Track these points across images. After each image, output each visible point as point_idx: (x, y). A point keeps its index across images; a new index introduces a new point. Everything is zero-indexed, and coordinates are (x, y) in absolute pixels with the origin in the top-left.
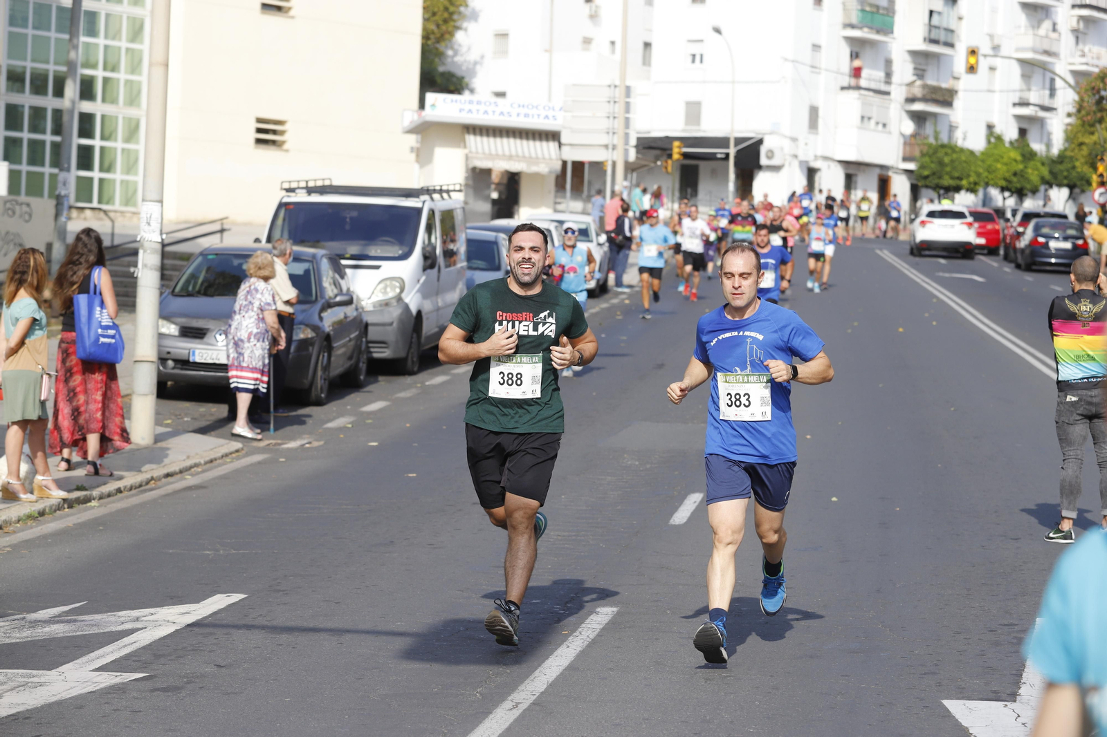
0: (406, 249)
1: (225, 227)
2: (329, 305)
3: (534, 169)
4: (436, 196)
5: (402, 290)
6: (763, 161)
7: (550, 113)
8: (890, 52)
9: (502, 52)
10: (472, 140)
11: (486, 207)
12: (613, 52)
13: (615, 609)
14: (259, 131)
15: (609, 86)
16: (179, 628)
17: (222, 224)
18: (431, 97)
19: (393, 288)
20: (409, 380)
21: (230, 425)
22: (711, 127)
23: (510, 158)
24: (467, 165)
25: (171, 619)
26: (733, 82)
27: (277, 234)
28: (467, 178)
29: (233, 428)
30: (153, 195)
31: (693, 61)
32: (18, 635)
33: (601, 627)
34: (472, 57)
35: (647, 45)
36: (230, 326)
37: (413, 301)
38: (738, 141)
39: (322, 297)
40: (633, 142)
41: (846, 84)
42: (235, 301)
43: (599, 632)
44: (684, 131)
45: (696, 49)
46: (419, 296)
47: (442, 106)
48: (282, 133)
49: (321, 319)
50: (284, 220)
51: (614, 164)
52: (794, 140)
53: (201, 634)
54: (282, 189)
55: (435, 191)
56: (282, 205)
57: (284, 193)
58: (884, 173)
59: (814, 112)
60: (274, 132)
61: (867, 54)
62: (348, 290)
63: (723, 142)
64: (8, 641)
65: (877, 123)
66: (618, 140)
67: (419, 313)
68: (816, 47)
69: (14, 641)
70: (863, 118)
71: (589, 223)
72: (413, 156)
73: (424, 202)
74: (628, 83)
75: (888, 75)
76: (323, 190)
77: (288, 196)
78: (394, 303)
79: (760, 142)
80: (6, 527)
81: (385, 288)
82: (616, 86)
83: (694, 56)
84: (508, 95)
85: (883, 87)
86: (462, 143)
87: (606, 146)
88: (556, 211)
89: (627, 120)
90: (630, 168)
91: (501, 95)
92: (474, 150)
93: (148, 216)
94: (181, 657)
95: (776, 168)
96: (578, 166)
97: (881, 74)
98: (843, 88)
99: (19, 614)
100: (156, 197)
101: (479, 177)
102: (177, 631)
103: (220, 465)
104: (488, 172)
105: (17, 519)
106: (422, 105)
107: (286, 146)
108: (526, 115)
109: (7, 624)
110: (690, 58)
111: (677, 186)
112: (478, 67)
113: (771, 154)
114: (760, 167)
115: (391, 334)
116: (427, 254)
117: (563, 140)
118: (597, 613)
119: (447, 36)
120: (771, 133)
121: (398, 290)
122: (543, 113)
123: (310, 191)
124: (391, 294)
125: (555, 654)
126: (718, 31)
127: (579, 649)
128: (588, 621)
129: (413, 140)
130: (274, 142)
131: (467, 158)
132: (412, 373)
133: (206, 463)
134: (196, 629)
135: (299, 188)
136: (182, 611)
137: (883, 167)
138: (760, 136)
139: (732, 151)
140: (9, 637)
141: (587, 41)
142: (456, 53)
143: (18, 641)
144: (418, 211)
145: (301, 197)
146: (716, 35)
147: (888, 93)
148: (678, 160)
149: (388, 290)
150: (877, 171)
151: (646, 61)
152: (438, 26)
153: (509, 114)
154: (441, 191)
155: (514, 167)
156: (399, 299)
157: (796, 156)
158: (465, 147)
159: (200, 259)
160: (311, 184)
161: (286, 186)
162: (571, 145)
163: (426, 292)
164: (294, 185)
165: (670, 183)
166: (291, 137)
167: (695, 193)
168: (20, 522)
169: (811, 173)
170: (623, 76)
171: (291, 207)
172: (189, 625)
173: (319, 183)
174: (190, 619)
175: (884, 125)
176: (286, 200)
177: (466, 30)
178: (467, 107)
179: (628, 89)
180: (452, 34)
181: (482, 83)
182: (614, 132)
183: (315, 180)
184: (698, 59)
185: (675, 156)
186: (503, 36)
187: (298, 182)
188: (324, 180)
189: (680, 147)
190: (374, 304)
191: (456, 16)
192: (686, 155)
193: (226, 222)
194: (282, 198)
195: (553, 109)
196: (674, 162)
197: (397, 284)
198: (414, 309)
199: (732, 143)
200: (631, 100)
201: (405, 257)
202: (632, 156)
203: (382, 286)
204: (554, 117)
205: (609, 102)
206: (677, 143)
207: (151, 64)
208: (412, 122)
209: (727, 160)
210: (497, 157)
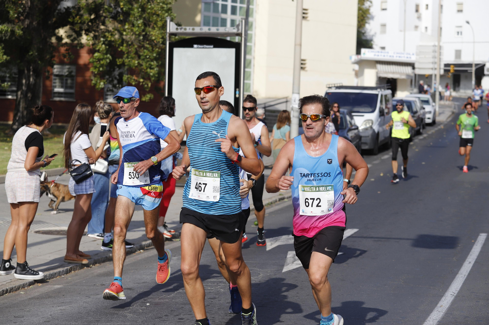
0: (373, 109)
1: (288, 100)
2: (350, 130)
5: (372, 123)
6: (486, 72)
7: (409, 56)
9: (383, 32)
10: (379, 66)
13: (486, 234)
15: (433, 46)
18: (363, 50)
19: (369, 123)
20: (375, 157)
22: (465, 59)
23: (393, 73)
24: (377, 76)
26: (474, 42)
28: (377, 81)
30: (296, 91)
33: (484, 240)
34: (372, 33)
37: (376, 128)
38: (476, 65)
39: (348, 127)
40: (442, 66)
44: (455, 61)
45: (459, 30)
46: (378, 126)
47: (366, 53)
48: (304, 64)
49: (348, 135)
51: (435, 75)
56: (327, 93)
57: (327, 89)
60: (302, 64)
62: (355, 124)
63: (470, 65)
66: (436, 66)
67: (378, 132)
71: (429, 98)
73: (379, 92)
74: (441, 44)
76: (340, 88)
77: (329, 90)
78: (369, 129)
79: (484, 65)
82: (436, 46)
84: (387, 48)
86: (375, 67)
87: (432, 69)
88: (411, 93)
89: (440, 59)
90: (441, 76)
91: (383, 48)
92: (379, 70)
93: (295, 99)
100: (298, 92)
101: (381, 80)
106: (358, 52)
107: (306, 69)
108: (400, 57)
110: (457, 33)
111: (452, 82)
112: (374, 37)
113: (488, 70)
114: (484, 75)
115: (368, 140)
116: (381, 110)
117: (416, 66)
118: (481, 235)
119: (362, 26)
120: (488, 62)
121: (371, 124)
122: (406, 56)
123: (336, 88)
124: (368, 126)
125: (474, 247)
126: (468, 22)
127: (481, 246)
128: (479, 238)
129: (356, 67)
130: (301, 68)
131: (377, 73)
132: (375, 154)
138: (484, 63)
139: (474, 69)
141: (416, 27)
144: (377, 95)
145: (333, 90)
146: (467, 24)
149: (367, 124)
153: (393, 56)
155: (394, 76)
156: (371, 127)
158: (376, 69)
160: (336, 85)
161: (328, 86)
162: (419, 68)
163: (381, 125)
164: (331, 86)
165: (450, 82)
171: (330, 94)
173: (339, 85)
177: (369, 23)
178: (377, 54)
179: (440, 47)
180: (364, 25)
181: (377, 42)
182: (435, 63)
183: (337, 84)
184: (460, 33)
185: (452, 71)
186: (384, 25)
187: (332, 84)
188: (340, 84)
189: (453, 68)
190: (362, 129)
191: (366, 18)
192: (456, 71)
193: (288, 98)
194: (327, 91)
195: (409, 54)
196: (452, 73)
197: (370, 122)
198: (376, 131)
199: (474, 66)
200: (442, 51)
201: (373, 111)
202: (442, 72)
203: (365, 123)
204: (410, 58)
205: (433, 52)
206: (452, 66)
207: (295, 45)
208: (355, 60)
209: (471, 73)
210: (388, 73)
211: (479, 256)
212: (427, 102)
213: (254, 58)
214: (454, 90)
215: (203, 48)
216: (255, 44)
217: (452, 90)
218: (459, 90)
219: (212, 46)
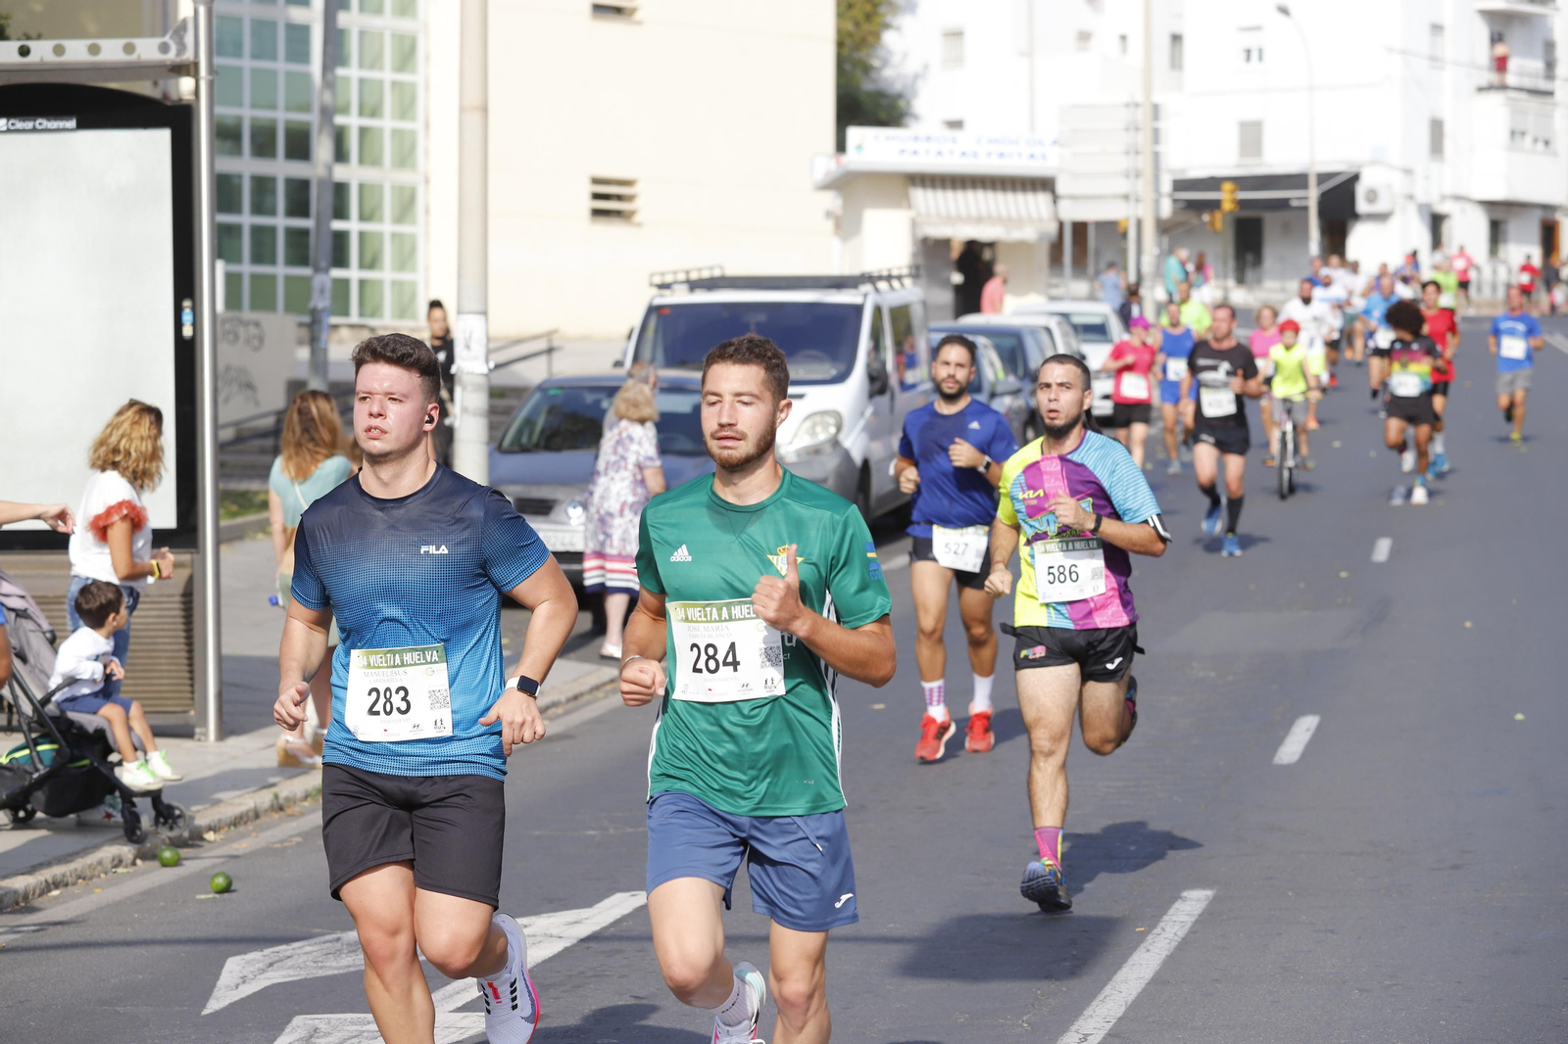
0: (843, 367)
1: (556, 344)
3: (1016, 235)
4: (882, 285)
5: (839, 428)
6: (1362, 206)
7: (1037, 150)
8: (1551, 30)
9: (955, 60)
10: (921, 196)
11: (946, 297)
12: (1124, 50)
13: (1209, 893)
14: (597, 196)
15: (1127, 105)
16: (568, 944)
17: (550, 341)
18: (854, 133)
19: (826, 426)
21: (596, 642)
22: (1277, 160)
23: (979, 220)
24: (914, 235)
25: (554, 932)
26: (1311, 89)
27: (647, 353)
28: (915, 255)
29: (601, 646)
30: (473, 304)
31: (1248, 59)
32: (334, 964)
33: (1193, 919)
34: (911, 67)
35: (1176, 39)
36: (591, 494)
37: (856, 444)
38: (1323, 178)
40: (1166, 186)
41: (1484, 83)
42: (596, 457)
43: (1191, 927)
44: (1238, 166)
45: (1252, 41)
46: (864, 437)
47: (871, 146)
48: (630, 198)
50: (656, 332)
51: (1139, 224)
52: (1408, 172)
53: (603, 952)
54: (651, 285)
55: (880, 278)
56: (653, 310)
57: (655, 291)
58: (1549, 216)
59: (1437, 128)
60: (619, 198)
61: (1516, 34)
63: (1298, 181)
64: (321, 973)
65: (1536, 140)
66: (1143, 187)
67: (866, 463)
68: (1437, 29)
69: (330, 973)
70: (1513, 133)
71: (1106, 316)
72: (829, 225)
73: (865, 296)
74: (1157, 98)
75: (1550, 66)
76: (712, 284)
77: (662, 296)
78: (828, 449)
79: (1355, 178)
80: (289, 807)
81: (813, 427)
82: (1137, 105)
83: (1248, 52)
84: (968, 125)
85: (1543, 85)
86: (905, 202)
87: (1126, 197)
88: (1053, 299)
89: (1156, 156)
90: (1164, 228)
91: (956, 125)
92: (923, 210)
93: (467, 335)
94: (579, 987)
95: (1382, 217)
96: (1080, 229)
97: (1538, 65)
98: (1481, 89)
99: (329, 934)
100: (477, 307)
101: (931, 251)
102: (566, 949)
103: (589, 703)
104: (945, 244)
105: (303, 794)
106: (841, 146)
107: (637, 218)
108: (1001, 155)
109: (316, 948)
110: (1243, 56)
111: (1231, 250)
112: (920, 84)
113: (1372, 196)
114: (1356, 217)
116: (875, 374)
117: (1061, 188)
118: (1184, 899)
119: (870, 39)
120: (1373, 163)
121: (833, 430)
122: (1027, 151)
123: (694, 285)
124: (822, 436)
125: (1131, 961)
126: (1284, 11)
127: (1165, 953)
128: (1172, 911)
129: (831, 201)
130: (618, 213)
131: (914, 224)
133: (569, 700)
134: (593, 945)
135: (676, 282)
136: (569, 920)
137: (1547, 208)
138: (1354, 170)
139: (1312, 196)
140: (321, 968)
141: (1084, 37)
142: (885, 62)
143: (336, 972)
144: (857, 310)
145: (681, 296)
146: (1282, 17)
147: (1550, 94)
148: (1231, 212)
149: (819, 429)
150: (1538, 214)
151: (1176, 62)
152: (857, 24)
153: (975, 155)
154: (889, 278)
155: (983, 233)
156: (835, 443)
157: (1411, 197)
158: (910, 207)
159: (537, 396)
160: (694, 276)
161: (658, 280)
162: (1073, 197)
163: (874, 431)
164: (669, 279)
165: (1220, 249)
166: (644, 204)
167: (1258, 260)
168: (309, 799)
169: (1436, 222)
170: (1148, 89)
171: (667, 312)
172: (583, 940)
173: (706, 274)
174: (585, 930)
175: (1547, 143)
176: (658, 301)
177: (898, 29)
178: (910, 146)
179: (1156, 111)
180: (877, 36)
181: (929, 107)
182: (1138, 175)
183: (699, 270)
184: (1255, 55)
185: (1227, 206)
186: (955, 35)
187: (675, 273)
188: (711, 268)
189: (1233, 192)
190: (799, 453)
191: (883, 10)
192: (1243, 204)
193: (555, 336)
194: (652, 299)
195: (1040, 143)
196: (1226, 215)
197: (831, 421)
198: (857, 457)
199: (1312, 181)
200: (1162, 125)
201: (840, 378)
202: (1166, 209)
203: (808, 424)
204: (1044, 157)
205: (1127, 129)
206: (1227, 186)
207: (462, 110)
208: (827, 174)
209: (1306, 209)
210: (959, 219)
211: (1134, 1007)
212: (1098, 331)
213: (427, 181)
214: (1241, 280)
215: (34, 130)
216: (427, 126)
217: (1231, 283)
218: (1259, 281)
219: (72, 123)
